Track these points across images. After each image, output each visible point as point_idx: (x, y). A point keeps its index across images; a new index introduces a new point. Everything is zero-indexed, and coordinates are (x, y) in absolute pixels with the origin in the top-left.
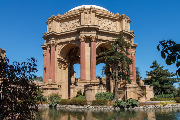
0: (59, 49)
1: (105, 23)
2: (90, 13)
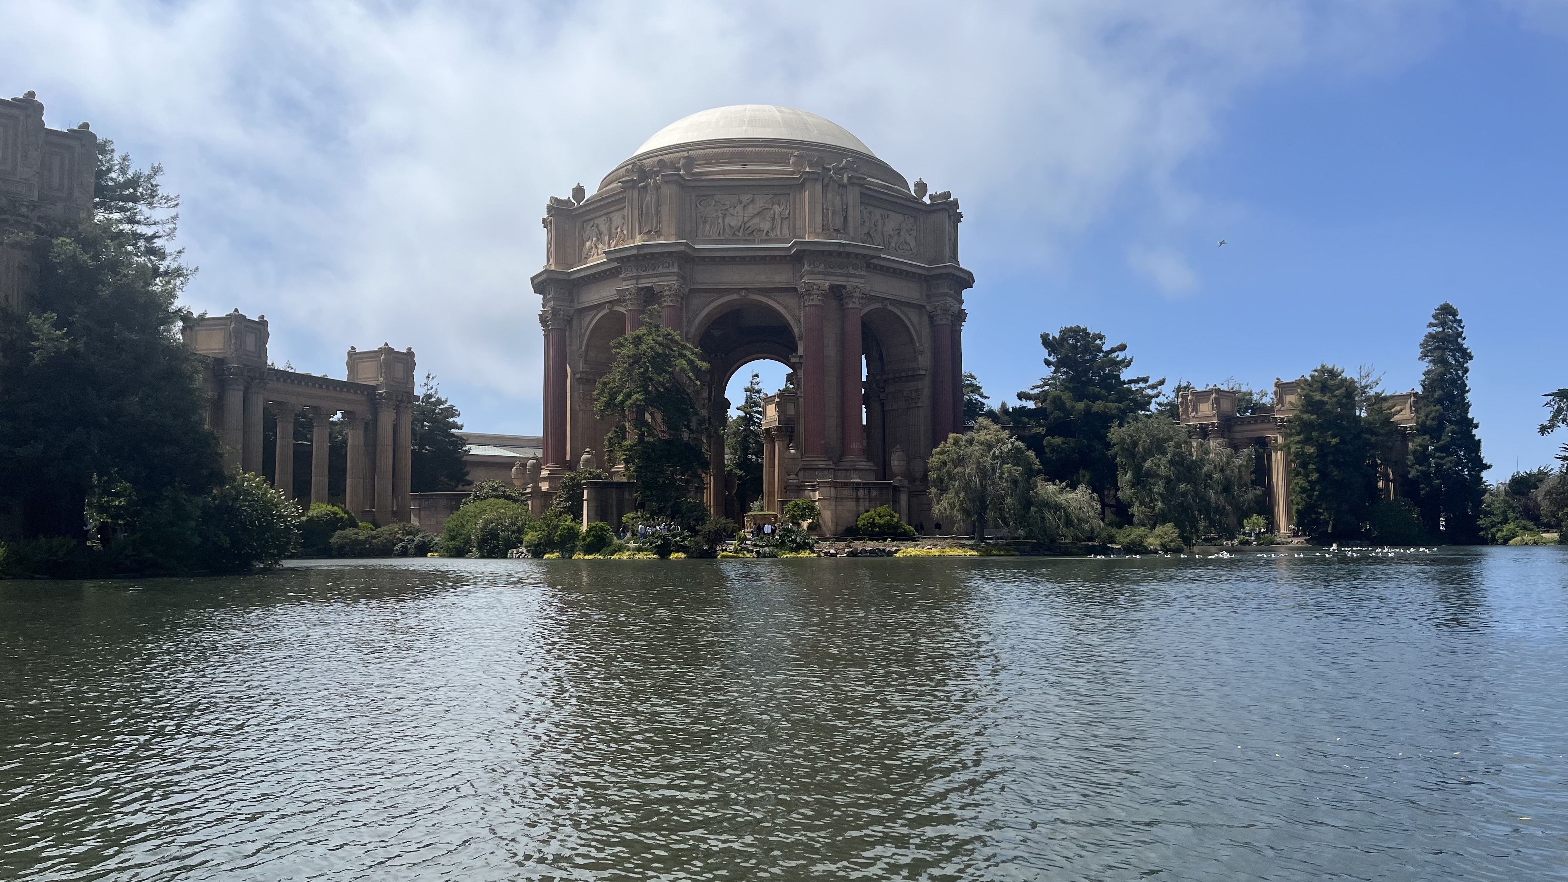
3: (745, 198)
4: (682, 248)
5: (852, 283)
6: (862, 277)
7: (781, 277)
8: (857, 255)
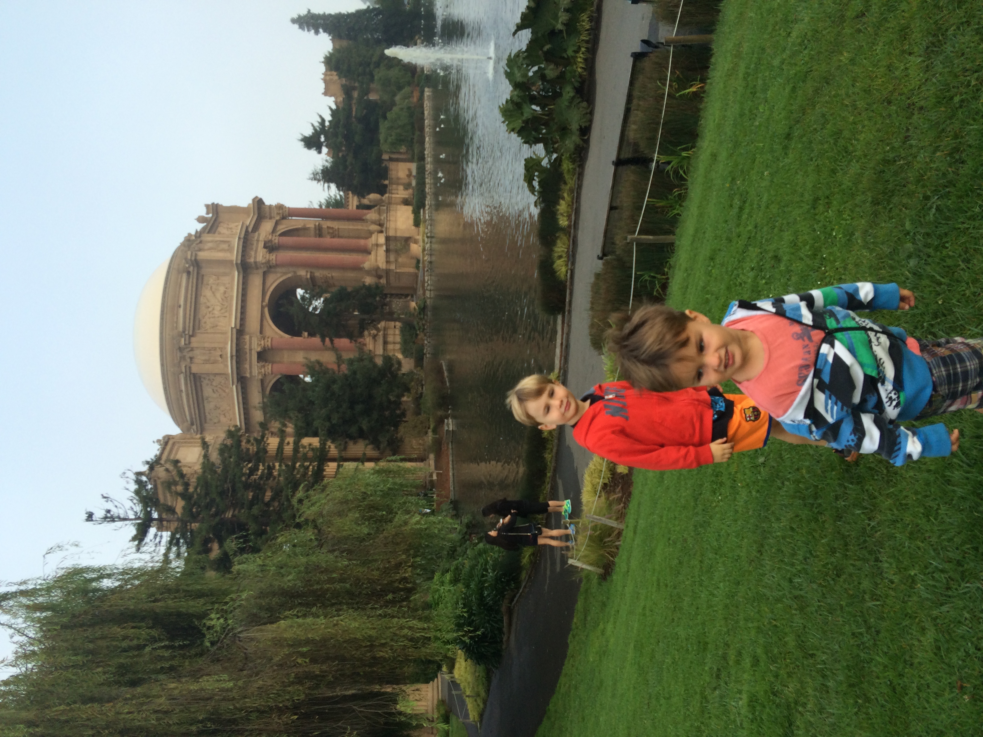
4: (235, 331)
5: (262, 238)
6: (259, 235)
7: (256, 281)
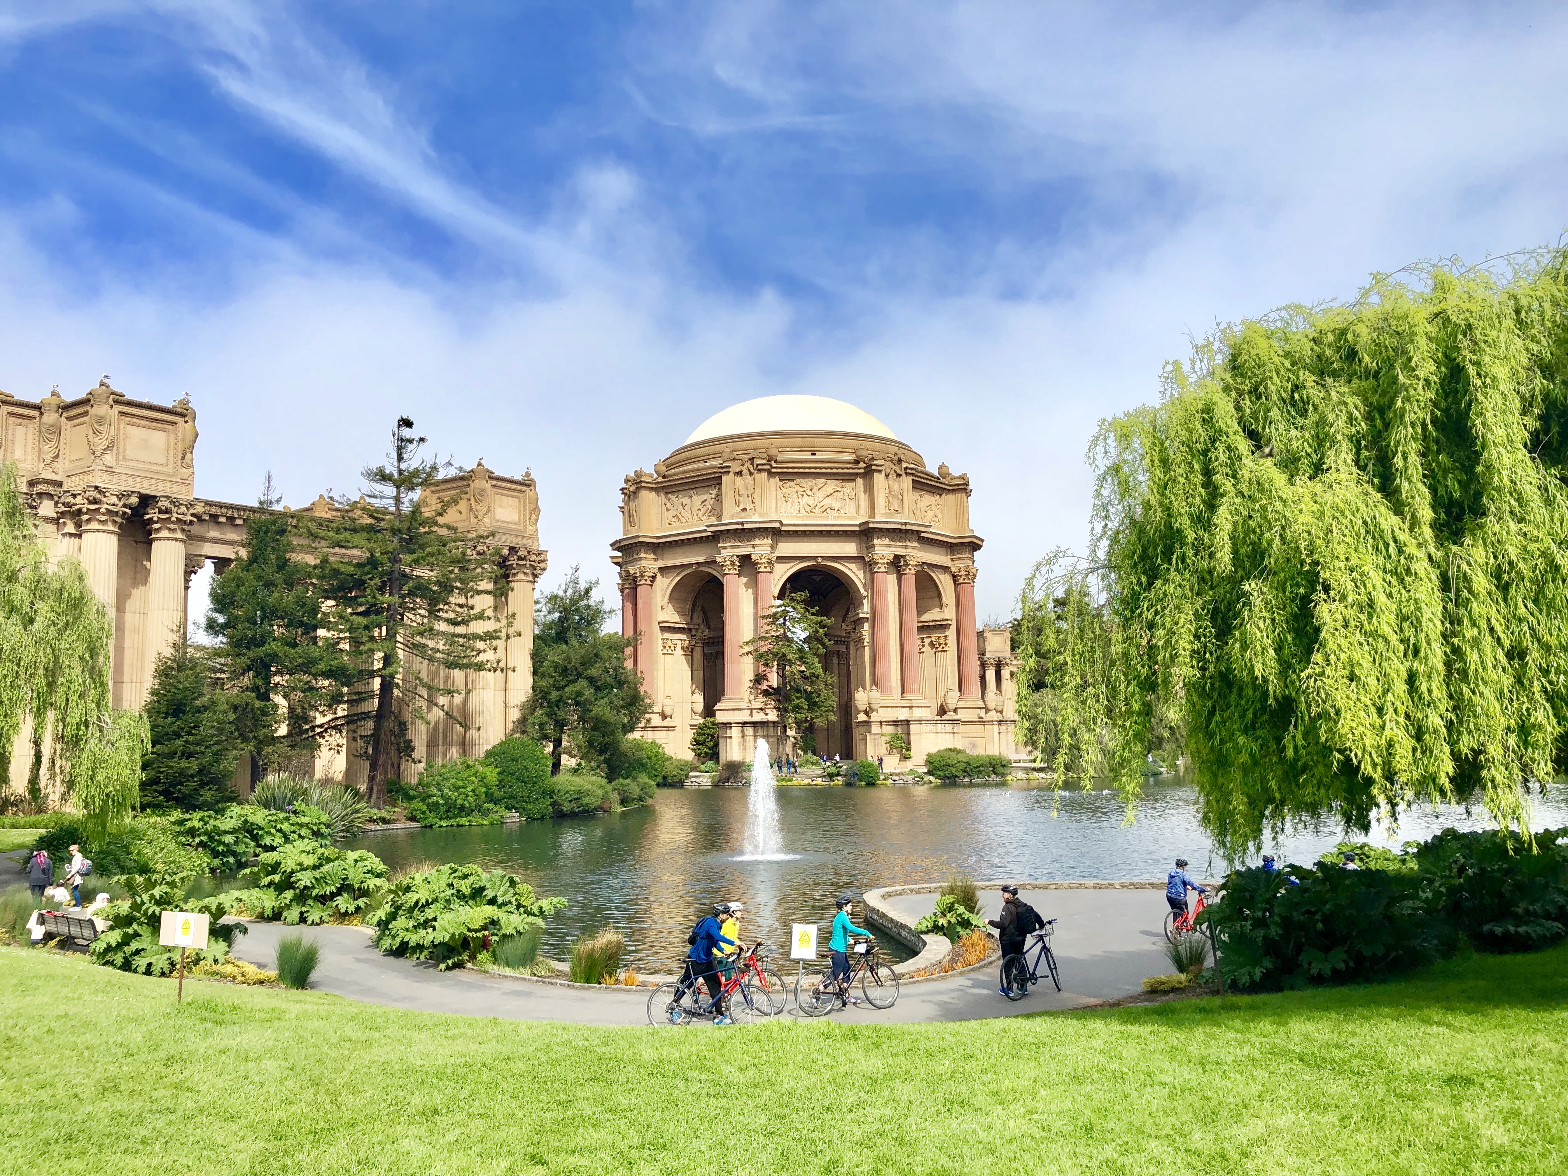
0: (665, 586)
1: (809, 493)
2: (751, 474)
3: (820, 481)
4: (777, 525)
5: (910, 553)
6: (916, 548)
7: (850, 548)
8: (913, 531)
